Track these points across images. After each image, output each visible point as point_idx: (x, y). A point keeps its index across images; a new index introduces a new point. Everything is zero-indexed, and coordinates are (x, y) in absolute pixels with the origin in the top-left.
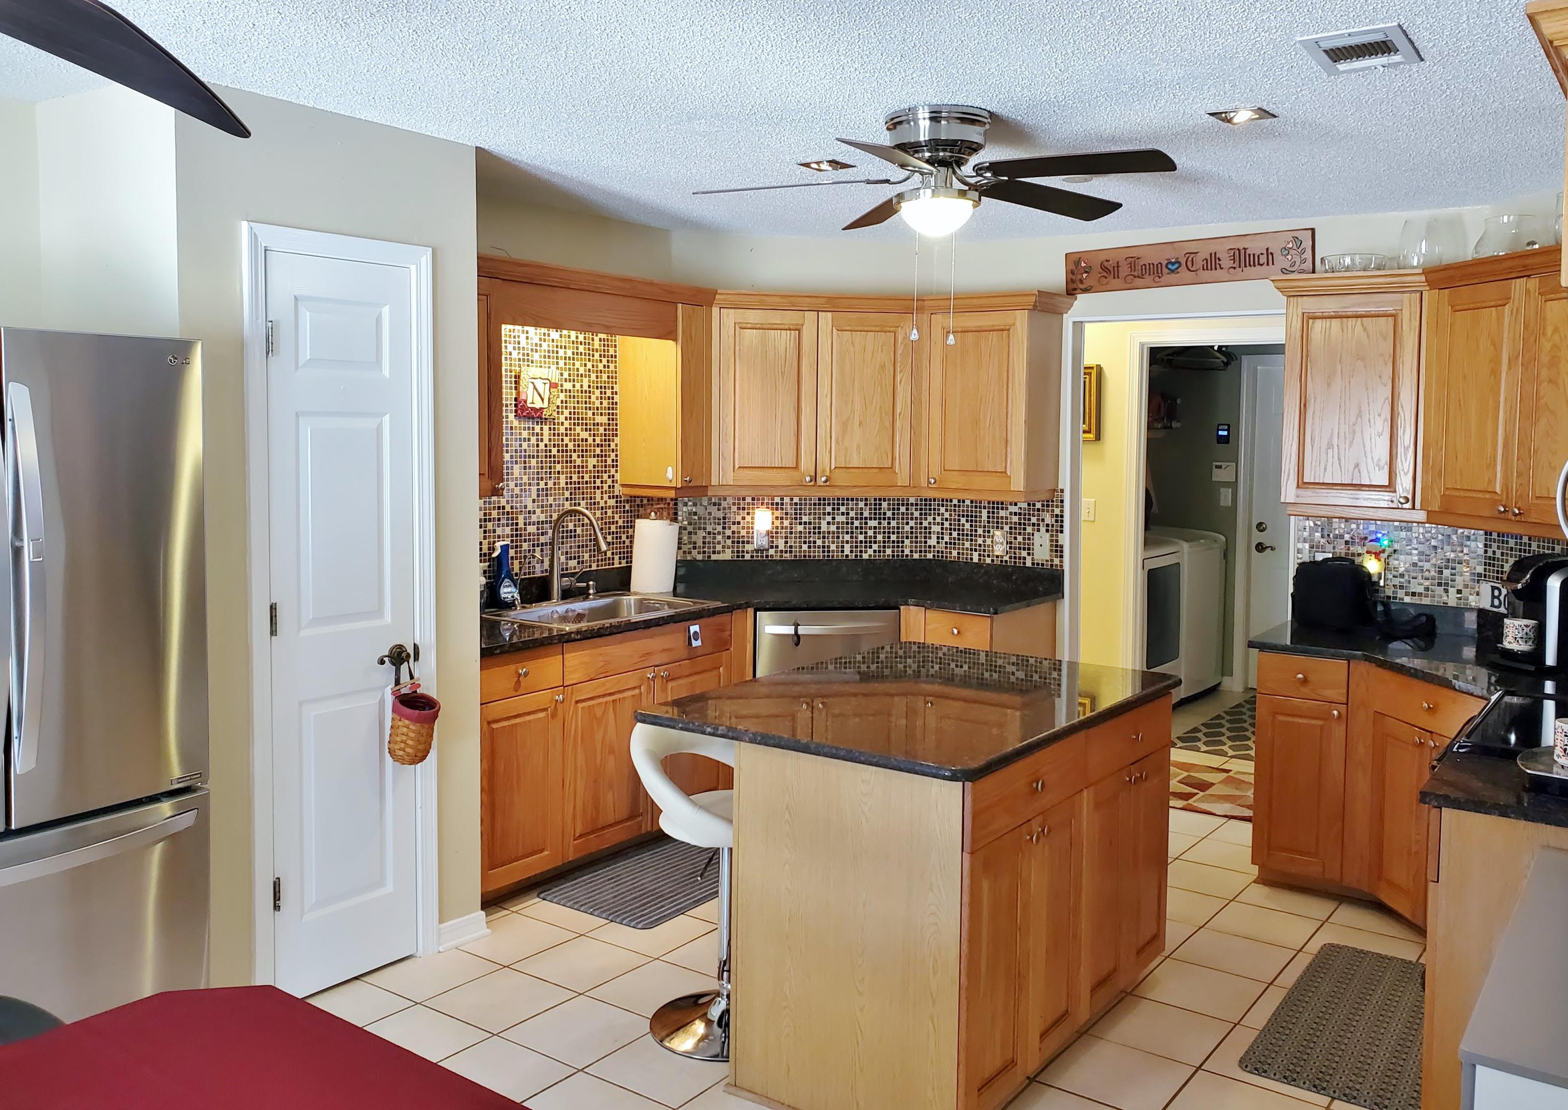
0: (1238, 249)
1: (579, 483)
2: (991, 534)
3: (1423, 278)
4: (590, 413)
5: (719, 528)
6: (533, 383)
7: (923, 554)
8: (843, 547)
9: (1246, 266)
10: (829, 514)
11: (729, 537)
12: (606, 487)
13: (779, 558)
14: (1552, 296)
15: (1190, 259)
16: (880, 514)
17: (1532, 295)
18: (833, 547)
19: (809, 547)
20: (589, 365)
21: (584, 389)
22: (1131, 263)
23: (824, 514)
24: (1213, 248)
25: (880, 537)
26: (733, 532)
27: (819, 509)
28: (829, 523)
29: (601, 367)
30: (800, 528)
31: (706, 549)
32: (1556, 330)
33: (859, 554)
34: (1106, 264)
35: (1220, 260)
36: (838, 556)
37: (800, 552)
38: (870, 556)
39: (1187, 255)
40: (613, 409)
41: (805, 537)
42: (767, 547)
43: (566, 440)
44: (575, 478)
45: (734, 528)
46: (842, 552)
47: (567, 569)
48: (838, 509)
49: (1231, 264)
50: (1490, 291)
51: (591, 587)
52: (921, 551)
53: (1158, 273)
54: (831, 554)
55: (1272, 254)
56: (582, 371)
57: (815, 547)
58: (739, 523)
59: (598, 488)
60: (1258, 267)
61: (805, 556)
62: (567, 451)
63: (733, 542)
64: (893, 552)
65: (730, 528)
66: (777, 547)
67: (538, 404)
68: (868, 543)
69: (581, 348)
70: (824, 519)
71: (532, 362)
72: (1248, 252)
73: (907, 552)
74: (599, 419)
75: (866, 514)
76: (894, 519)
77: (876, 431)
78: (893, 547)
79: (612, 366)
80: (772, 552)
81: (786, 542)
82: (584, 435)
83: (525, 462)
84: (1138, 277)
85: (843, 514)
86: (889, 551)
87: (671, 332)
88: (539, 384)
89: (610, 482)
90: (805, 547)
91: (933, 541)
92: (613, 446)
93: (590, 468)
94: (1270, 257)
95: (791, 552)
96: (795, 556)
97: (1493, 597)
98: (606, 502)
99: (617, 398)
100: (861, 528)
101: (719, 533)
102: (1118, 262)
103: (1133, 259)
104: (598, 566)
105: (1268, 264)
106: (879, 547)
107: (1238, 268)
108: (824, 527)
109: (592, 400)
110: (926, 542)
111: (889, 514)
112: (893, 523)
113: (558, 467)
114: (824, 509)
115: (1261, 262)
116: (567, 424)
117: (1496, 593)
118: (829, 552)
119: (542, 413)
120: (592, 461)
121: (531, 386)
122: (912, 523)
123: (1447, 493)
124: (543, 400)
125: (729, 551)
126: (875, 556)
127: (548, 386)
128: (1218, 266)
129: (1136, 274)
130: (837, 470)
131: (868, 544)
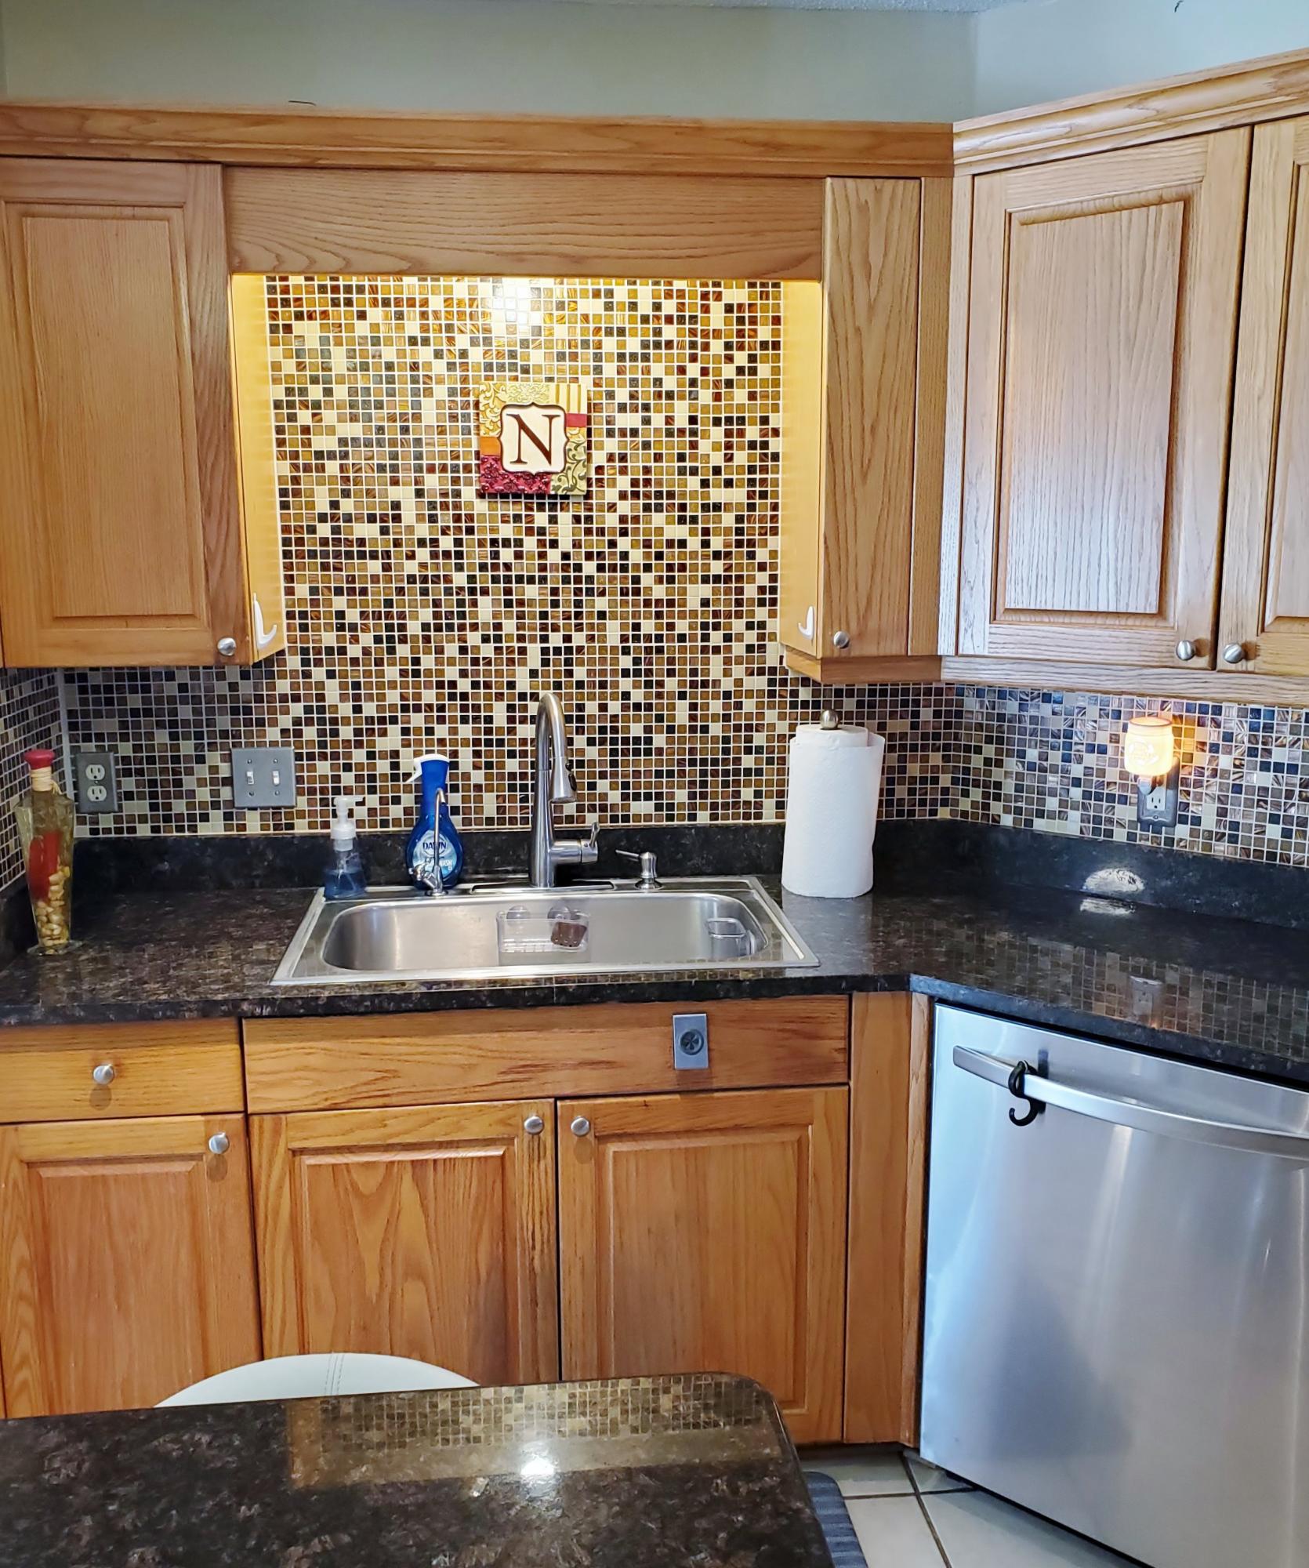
1: (659, 638)
4: (694, 483)
5: (1055, 757)
6: (517, 417)
11: (1077, 782)
12: (738, 649)
13: (1198, 850)
19: (1286, 832)
20: (693, 370)
21: (676, 426)
26: (1088, 771)
29: (728, 371)
30: (1263, 778)
31: (1023, 805)
37: (1261, 842)
40: (764, 469)
42: (1168, 819)
43: (624, 544)
44: (648, 627)
45: (1091, 759)
47: (626, 818)
51: (646, 865)
56: (670, 383)
58: (1103, 750)
59: (716, 650)
61: (1273, 855)
62: (624, 568)
63: (1087, 795)
65: (1080, 760)
66: (1197, 821)
67: (535, 463)
69: (669, 332)
71: (526, 370)
74: (718, 494)
79: (764, 370)
80: (1182, 831)
81: (1222, 813)
82: (679, 532)
83: (508, 592)
87: (800, 260)
88: (535, 419)
89: (751, 637)
90: (1274, 831)
92: (762, 555)
93: (693, 603)
95: (1233, 838)
96: (1247, 851)
98: (739, 682)
99: (775, 445)
101: (1054, 769)
104: (714, 817)
109: (701, 451)
113: (601, 603)
116: (625, 508)
119: (547, 484)
120: (697, 592)
121: (511, 426)
124: (548, 455)
125: (1075, 815)
127: (559, 423)
130: (1284, 627)
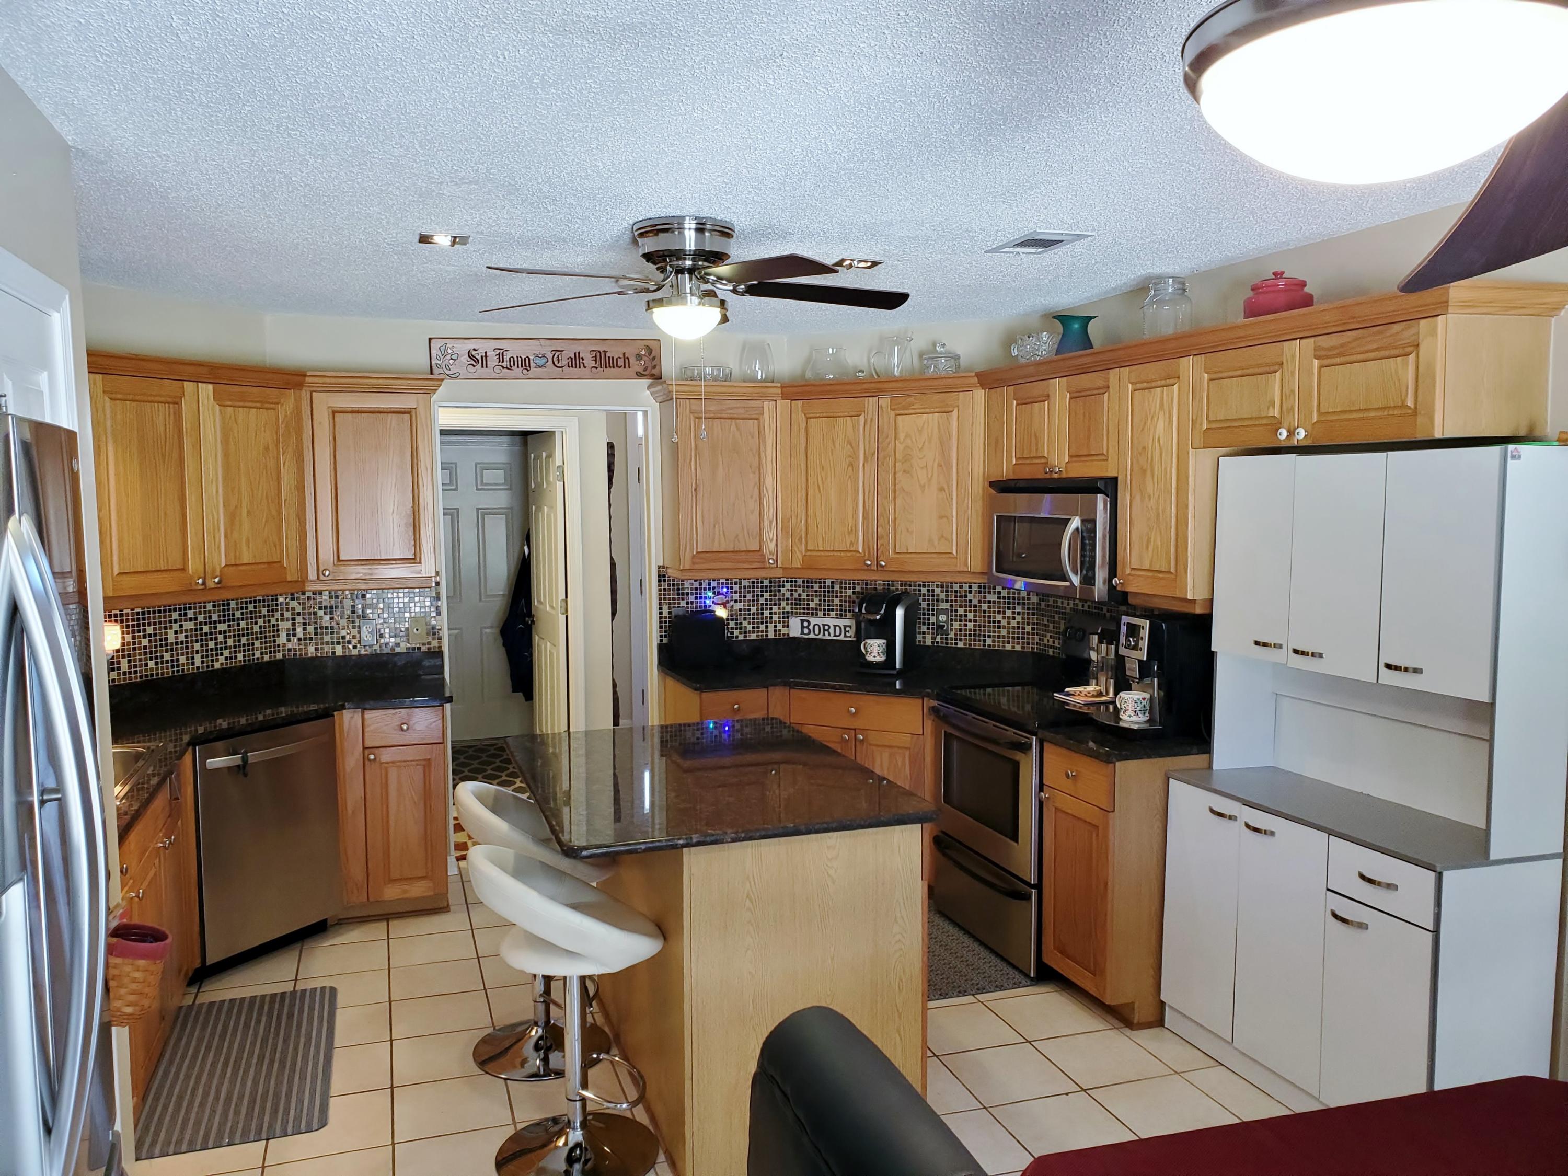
0: (599, 352)
2: (357, 624)
3: (779, 391)
7: (273, 654)
8: (193, 658)
9: (606, 367)
10: (176, 621)
13: (123, 682)
14: (902, 412)
15: (556, 356)
16: (229, 615)
17: (884, 409)
18: (182, 660)
19: (156, 664)
22: (499, 354)
23: (170, 622)
24: (577, 348)
25: (230, 642)
27: (165, 617)
28: (176, 632)
30: (145, 642)
32: (907, 436)
33: (210, 664)
34: (474, 353)
35: (583, 360)
36: (188, 670)
37: (146, 671)
38: (222, 664)
39: (553, 353)
41: (151, 653)
46: (193, 664)
48: (186, 614)
49: (593, 364)
50: (846, 405)
52: (270, 652)
53: (525, 366)
54: (180, 668)
55: (628, 358)
57: (162, 663)
60: (616, 369)
61: (152, 675)
64: (244, 656)
66: (118, 668)
68: (219, 650)
70: (171, 628)
72: (608, 355)
73: (258, 654)
75: (215, 617)
76: (243, 619)
77: (264, 520)
78: (244, 651)
81: (130, 661)
84: (507, 368)
85: (191, 620)
86: (240, 656)
91: (282, 639)
94: (627, 360)
95: (136, 672)
96: (142, 677)
97: (803, 627)
100: (211, 633)
102: (486, 353)
103: (501, 351)
105: (625, 367)
106: (230, 653)
107: (599, 369)
108: (171, 638)
110: (274, 641)
111: (238, 614)
112: (243, 624)
114: (170, 616)
115: (619, 365)
117: (806, 624)
118: (178, 666)
122: (260, 622)
123: (809, 553)
126: (227, 664)
128: (582, 365)
129: (504, 364)
130: (227, 569)
131: (219, 652)
